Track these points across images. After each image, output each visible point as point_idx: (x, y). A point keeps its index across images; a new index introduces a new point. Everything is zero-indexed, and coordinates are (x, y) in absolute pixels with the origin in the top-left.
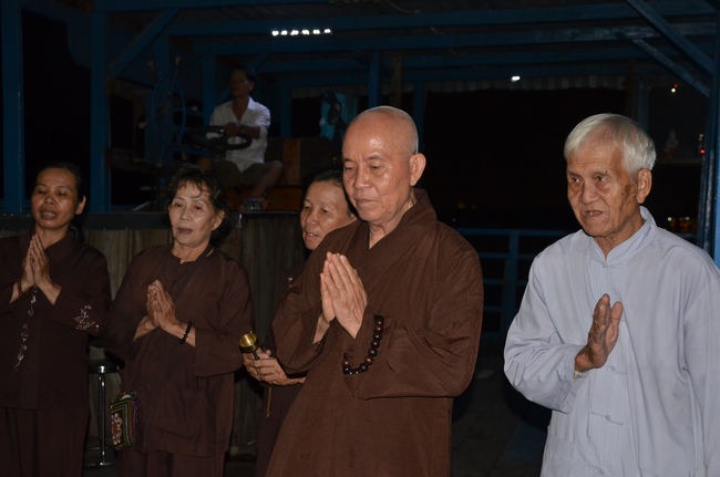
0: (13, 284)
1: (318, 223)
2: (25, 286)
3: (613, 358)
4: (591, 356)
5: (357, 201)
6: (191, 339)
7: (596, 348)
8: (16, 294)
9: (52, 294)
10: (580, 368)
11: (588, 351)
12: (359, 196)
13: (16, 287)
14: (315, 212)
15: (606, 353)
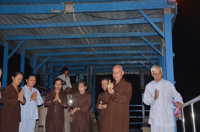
0: (53, 100)
1: (105, 86)
2: (56, 100)
3: (159, 97)
4: (156, 98)
5: (115, 78)
6: (79, 109)
7: (156, 96)
8: (54, 101)
9: (60, 101)
10: (155, 100)
11: (155, 97)
12: (115, 77)
13: (54, 100)
14: (104, 85)
15: (158, 97)
